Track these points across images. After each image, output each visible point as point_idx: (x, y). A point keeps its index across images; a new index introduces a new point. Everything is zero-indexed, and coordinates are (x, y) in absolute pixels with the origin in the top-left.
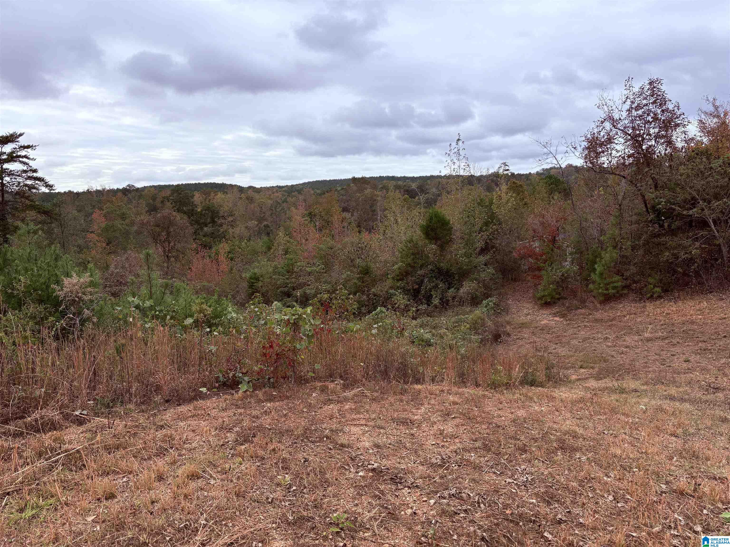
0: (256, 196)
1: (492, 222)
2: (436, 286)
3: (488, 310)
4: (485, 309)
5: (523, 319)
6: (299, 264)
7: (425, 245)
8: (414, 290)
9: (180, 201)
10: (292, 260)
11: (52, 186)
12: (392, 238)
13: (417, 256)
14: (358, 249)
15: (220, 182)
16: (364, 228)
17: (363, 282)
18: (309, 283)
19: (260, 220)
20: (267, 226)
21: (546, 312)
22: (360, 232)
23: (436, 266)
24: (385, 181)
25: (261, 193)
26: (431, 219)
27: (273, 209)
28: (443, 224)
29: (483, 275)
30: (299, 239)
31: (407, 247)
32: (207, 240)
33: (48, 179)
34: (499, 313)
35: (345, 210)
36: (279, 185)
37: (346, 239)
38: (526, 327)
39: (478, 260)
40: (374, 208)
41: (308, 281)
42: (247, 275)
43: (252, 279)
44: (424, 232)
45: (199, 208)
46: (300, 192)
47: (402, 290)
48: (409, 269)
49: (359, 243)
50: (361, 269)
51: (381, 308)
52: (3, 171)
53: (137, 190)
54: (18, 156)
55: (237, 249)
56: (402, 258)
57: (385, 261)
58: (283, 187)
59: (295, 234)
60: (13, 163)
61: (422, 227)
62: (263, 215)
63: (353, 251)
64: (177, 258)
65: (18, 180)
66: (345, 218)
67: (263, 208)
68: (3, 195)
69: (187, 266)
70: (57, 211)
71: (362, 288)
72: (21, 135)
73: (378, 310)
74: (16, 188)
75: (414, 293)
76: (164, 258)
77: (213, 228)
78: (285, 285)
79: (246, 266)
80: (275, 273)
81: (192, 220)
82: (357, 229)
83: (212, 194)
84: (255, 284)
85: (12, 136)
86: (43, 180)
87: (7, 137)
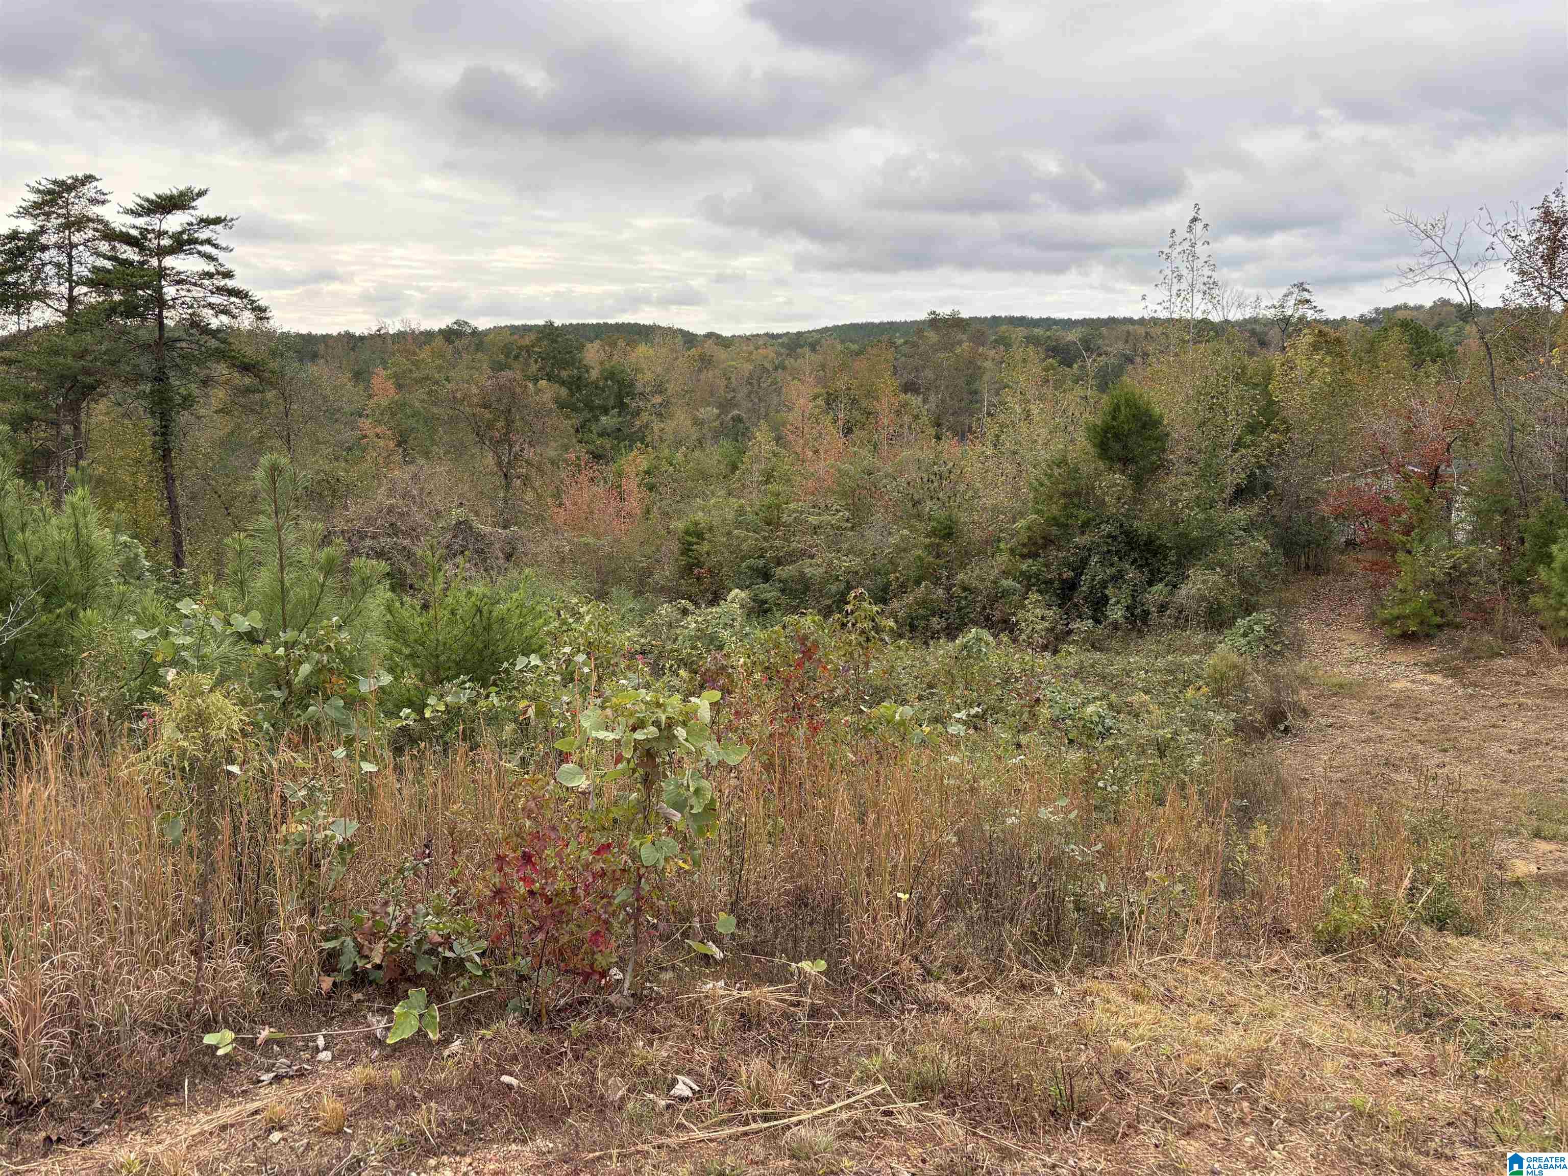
0: (721, 354)
1: (1268, 425)
2: (1118, 577)
3: (1249, 643)
4: (1243, 641)
5: (1342, 673)
6: (792, 506)
7: (1098, 474)
8: (1063, 581)
9: (554, 357)
10: (778, 495)
11: (265, 311)
12: (1014, 453)
13: (1076, 501)
14: (933, 477)
15: (648, 322)
16: (949, 429)
17: (938, 556)
18: (814, 551)
19: (725, 406)
20: (738, 419)
21: (1404, 657)
22: (938, 438)
23: (1121, 525)
24: (1004, 328)
25: (733, 348)
26: (1116, 409)
27: (754, 381)
28: (1144, 427)
29: (1238, 555)
30: (799, 450)
31: (1051, 476)
32: (607, 443)
33: (261, 296)
34: (1279, 653)
35: (909, 387)
36: (770, 331)
37: (907, 453)
38: (1352, 697)
39: (1227, 517)
40: (974, 387)
41: (811, 546)
42: (679, 525)
43: (690, 535)
44: (1097, 441)
45: (594, 374)
46: (813, 347)
47: (1033, 580)
48: (1054, 530)
49: (935, 464)
50: (934, 524)
51: (979, 630)
52: (161, 273)
53: (475, 332)
54: (196, 241)
55: (665, 467)
56: (1037, 503)
57: (995, 508)
58: (778, 336)
59: (791, 437)
60: (182, 256)
61: (1091, 429)
62: (732, 394)
63: (918, 480)
64: (526, 480)
65: (194, 294)
66: (905, 405)
67: (733, 380)
68: (161, 325)
69: (548, 500)
70: (274, 365)
71: (934, 570)
72: (201, 194)
73: (971, 636)
74: (190, 311)
75: (1063, 589)
76: (499, 480)
77: (620, 419)
78: (759, 553)
79: (682, 505)
80: (739, 525)
81: (578, 400)
82: (932, 431)
83: (621, 344)
84: (695, 547)
85: (182, 194)
86: (246, 296)
87: (172, 197)
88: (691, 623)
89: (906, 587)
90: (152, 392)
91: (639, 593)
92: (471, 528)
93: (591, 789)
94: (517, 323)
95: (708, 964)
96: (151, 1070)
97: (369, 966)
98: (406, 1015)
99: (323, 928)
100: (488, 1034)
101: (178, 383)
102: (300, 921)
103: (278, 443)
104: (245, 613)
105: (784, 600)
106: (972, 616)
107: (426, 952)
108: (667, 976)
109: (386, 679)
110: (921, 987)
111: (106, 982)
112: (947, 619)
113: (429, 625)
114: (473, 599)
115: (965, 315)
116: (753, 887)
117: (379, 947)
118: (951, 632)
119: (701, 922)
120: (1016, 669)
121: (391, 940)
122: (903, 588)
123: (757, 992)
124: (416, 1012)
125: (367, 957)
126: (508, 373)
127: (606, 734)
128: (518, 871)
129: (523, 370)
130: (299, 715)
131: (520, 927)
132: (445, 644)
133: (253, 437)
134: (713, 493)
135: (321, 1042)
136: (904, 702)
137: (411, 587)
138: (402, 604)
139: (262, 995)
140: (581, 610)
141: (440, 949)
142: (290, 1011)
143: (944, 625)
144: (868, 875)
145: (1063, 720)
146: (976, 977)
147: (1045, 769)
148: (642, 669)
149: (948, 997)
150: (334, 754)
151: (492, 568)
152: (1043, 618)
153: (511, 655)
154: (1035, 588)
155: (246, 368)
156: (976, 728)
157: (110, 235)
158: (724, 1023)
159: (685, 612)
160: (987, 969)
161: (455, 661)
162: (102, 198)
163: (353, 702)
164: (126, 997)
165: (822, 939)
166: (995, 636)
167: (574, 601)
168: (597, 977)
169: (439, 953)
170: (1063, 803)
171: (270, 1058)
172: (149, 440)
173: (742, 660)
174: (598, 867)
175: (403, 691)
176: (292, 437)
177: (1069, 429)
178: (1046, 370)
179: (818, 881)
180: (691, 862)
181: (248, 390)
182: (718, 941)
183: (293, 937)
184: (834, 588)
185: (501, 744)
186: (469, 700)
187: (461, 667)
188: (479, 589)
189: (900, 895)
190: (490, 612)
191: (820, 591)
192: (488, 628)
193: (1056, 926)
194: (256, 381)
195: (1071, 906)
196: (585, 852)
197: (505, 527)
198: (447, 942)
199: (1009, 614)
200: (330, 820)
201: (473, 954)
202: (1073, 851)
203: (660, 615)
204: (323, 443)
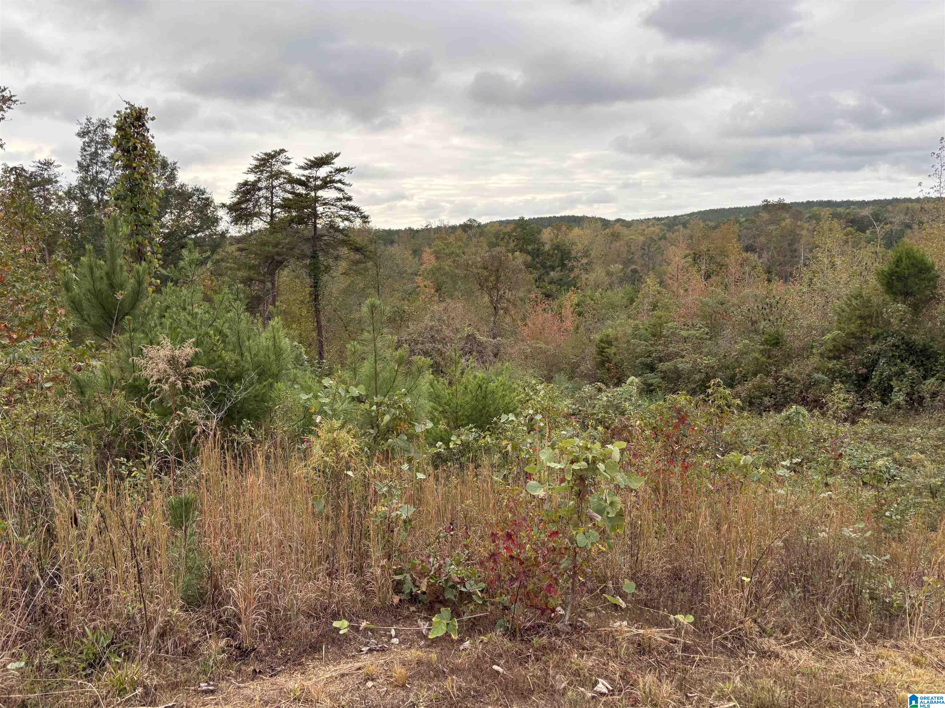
0: (625, 232)
2: (901, 373)
6: (670, 325)
7: (885, 304)
8: (859, 375)
9: (524, 238)
10: (660, 318)
11: (367, 218)
12: (823, 290)
13: (869, 321)
14: (765, 306)
15: (580, 214)
16: (776, 275)
17: (769, 357)
18: (684, 353)
19: (627, 262)
20: (635, 271)
22: (769, 281)
23: (903, 338)
24: (815, 208)
25: (632, 227)
26: (899, 260)
27: (646, 248)
28: (921, 270)
30: (675, 290)
31: (850, 305)
32: (554, 287)
33: (365, 209)
35: (749, 249)
36: (657, 216)
37: (747, 291)
40: (794, 247)
41: (682, 350)
42: (597, 337)
43: (603, 343)
44: (884, 282)
45: (547, 247)
46: (685, 225)
47: (837, 374)
48: (852, 341)
49: (767, 297)
50: (767, 336)
51: (798, 407)
52: (316, 199)
53: (479, 226)
54: (333, 181)
55: (588, 301)
56: (840, 323)
57: (809, 326)
58: (662, 219)
59: (670, 282)
60: (326, 190)
61: (880, 274)
62: (632, 256)
63: (756, 308)
64: (506, 310)
65: (332, 210)
66: (746, 260)
67: (632, 247)
68: (315, 227)
69: (519, 322)
70: (372, 248)
71: (767, 367)
72: (337, 155)
73: (792, 410)
74: (329, 220)
75: (858, 381)
76: (491, 310)
77: (562, 273)
78: (648, 354)
79: (598, 324)
80: (635, 336)
81: (537, 262)
82: (765, 276)
83: (564, 228)
84: (606, 350)
85: (327, 156)
86: (358, 210)
87: (322, 158)
88: (603, 398)
89: (747, 377)
90: (310, 264)
91: (571, 378)
92: (475, 338)
93: (546, 497)
94: (503, 219)
95: (616, 610)
96: (307, 638)
97: (419, 592)
98: (439, 623)
99: (395, 567)
100: (485, 639)
101: (323, 259)
102: (384, 562)
103: (373, 291)
104: (356, 386)
105: (664, 384)
106: (792, 397)
107: (450, 587)
108: (591, 615)
109: (430, 425)
110: (759, 640)
111: (285, 586)
112: (775, 399)
113: (453, 394)
114: (477, 380)
115: (788, 201)
116: (645, 565)
117: (425, 581)
118: (778, 408)
119: (613, 584)
120: (824, 433)
121: (431, 578)
122: (745, 378)
123: (649, 631)
124: (445, 622)
125: (418, 587)
126: (498, 249)
127: (556, 464)
128: (504, 543)
129: (506, 247)
130: (383, 444)
131: (505, 577)
132: (461, 405)
133: (359, 288)
134: (618, 316)
135: (393, 633)
136: (747, 453)
137: (442, 372)
138: (438, 382)
139: (362, 602)
140: (538, 387)
141: (458, 586)
142: (377, 613)
143: (773, 402)
144: (722, 563)
145: (859, 468)
146: (798, 638)
147: (845, 501)
148: (575, 425)
149: (778, 649)
150: (403, 467)
151: (486, 361)
152: (844, 400)
153: (498, 413)
154: (838, 380)
155: (357, 250)
156: (795, 472)
157: (292, 181)
158: (627, 648)
159: (600, 390)
160: (806, 633)
161: (466, 415)
162: (288, 161)
163: (412, 437)
164: (294, 596)
165: (690, 601)
166: (810, 411)
167: (534, 382)
168: (549, 611)
169: (457, 588)
170: (862, 525)
171: (367, 638)
172: (308, 290)
173: (638, 422)
174: (551, 545)
175: (438, 432)
176: (380, 287)
177: (863, 274)
178: (847, 235)
179: (688, 564)
180: (607, 547)
181: (358, 262)
182: (623, 596)
183: (379, 571)
184: (697, 377)
185: (492, 466)
186: (474, 439)
187: (470, 419)
188: (480, 374)
189: (744, 578)
190: (487, 388)
191: (688, 379)
192: (485, 398)
193: (856, 609)
194: (362, 257)
195: (867, 596)
196: (543, 535)
197: (494, 338)
198: (462, 582)
199: (819, 396)
200: (400, 505)
201: (477, 590)
202: (868, 558)
203: (584, 392)
204: (397, 291)
